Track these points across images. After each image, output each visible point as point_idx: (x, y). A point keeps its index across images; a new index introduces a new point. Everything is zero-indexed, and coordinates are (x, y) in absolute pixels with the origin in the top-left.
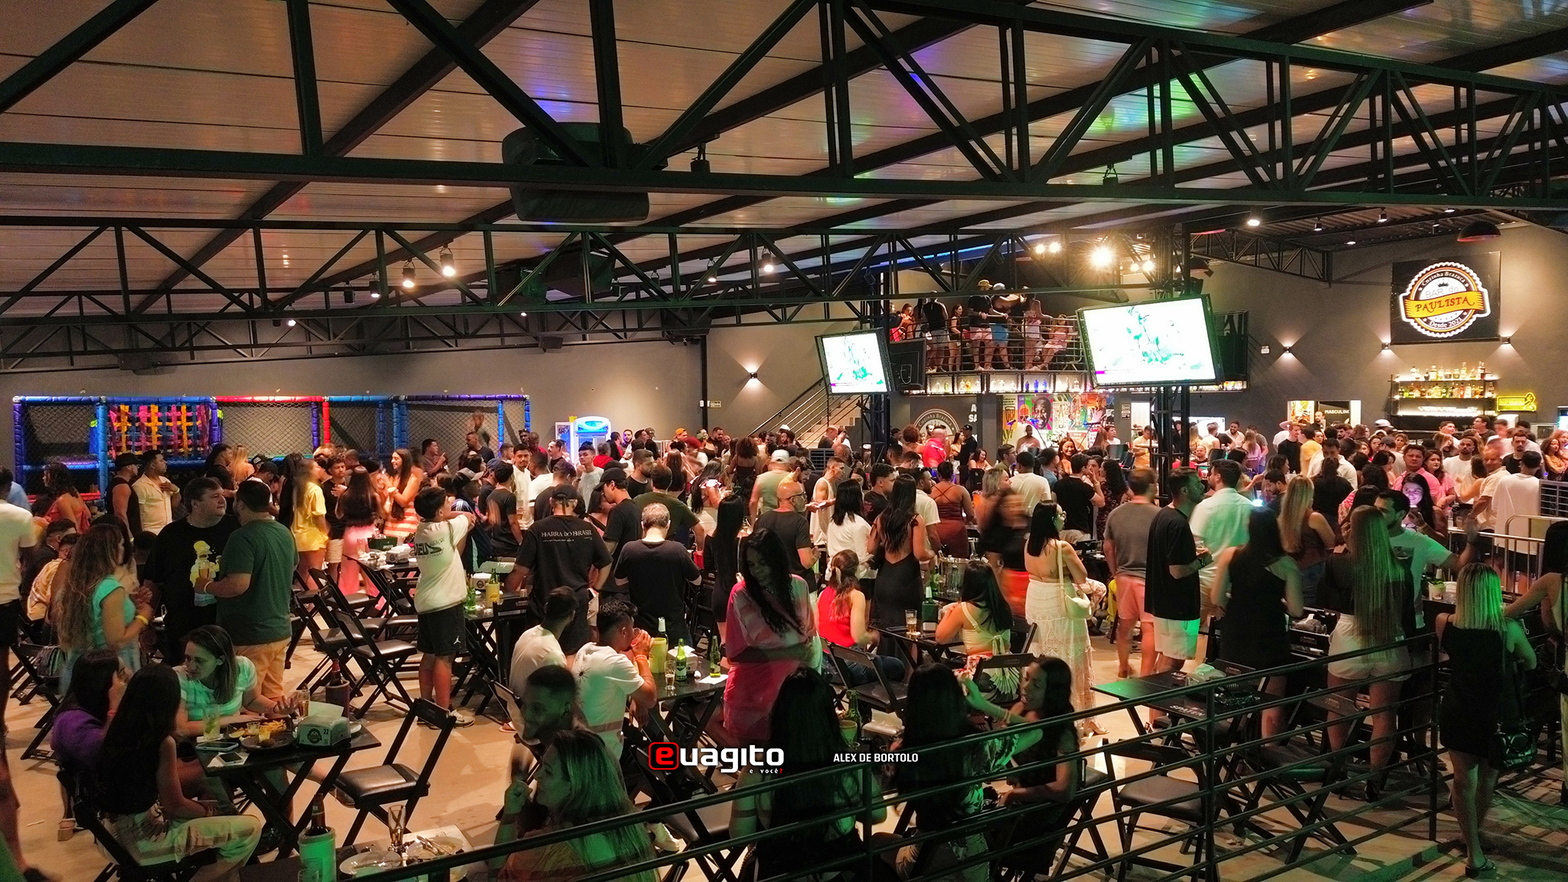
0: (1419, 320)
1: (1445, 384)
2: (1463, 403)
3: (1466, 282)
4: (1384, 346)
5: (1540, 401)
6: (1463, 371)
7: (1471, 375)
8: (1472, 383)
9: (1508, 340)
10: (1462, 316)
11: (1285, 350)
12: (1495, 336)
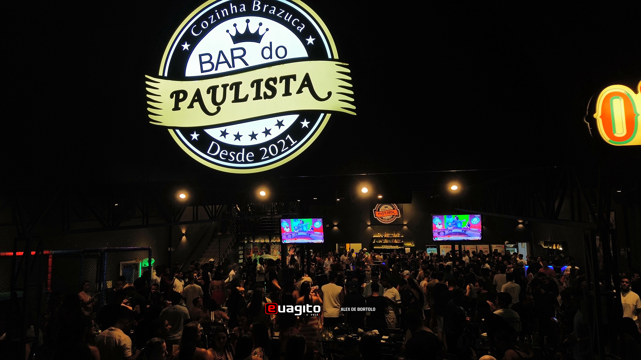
0: (380, 217)
1: (388, 239)
2: (394, 244)
3: (393, 207)
4: (369, 226)
5: (416, 244)
7: (396, 235)
8: (397, 238)
9: (405, 225)
10: (392, 217)
11: (335, 226)
12: (402, 224)
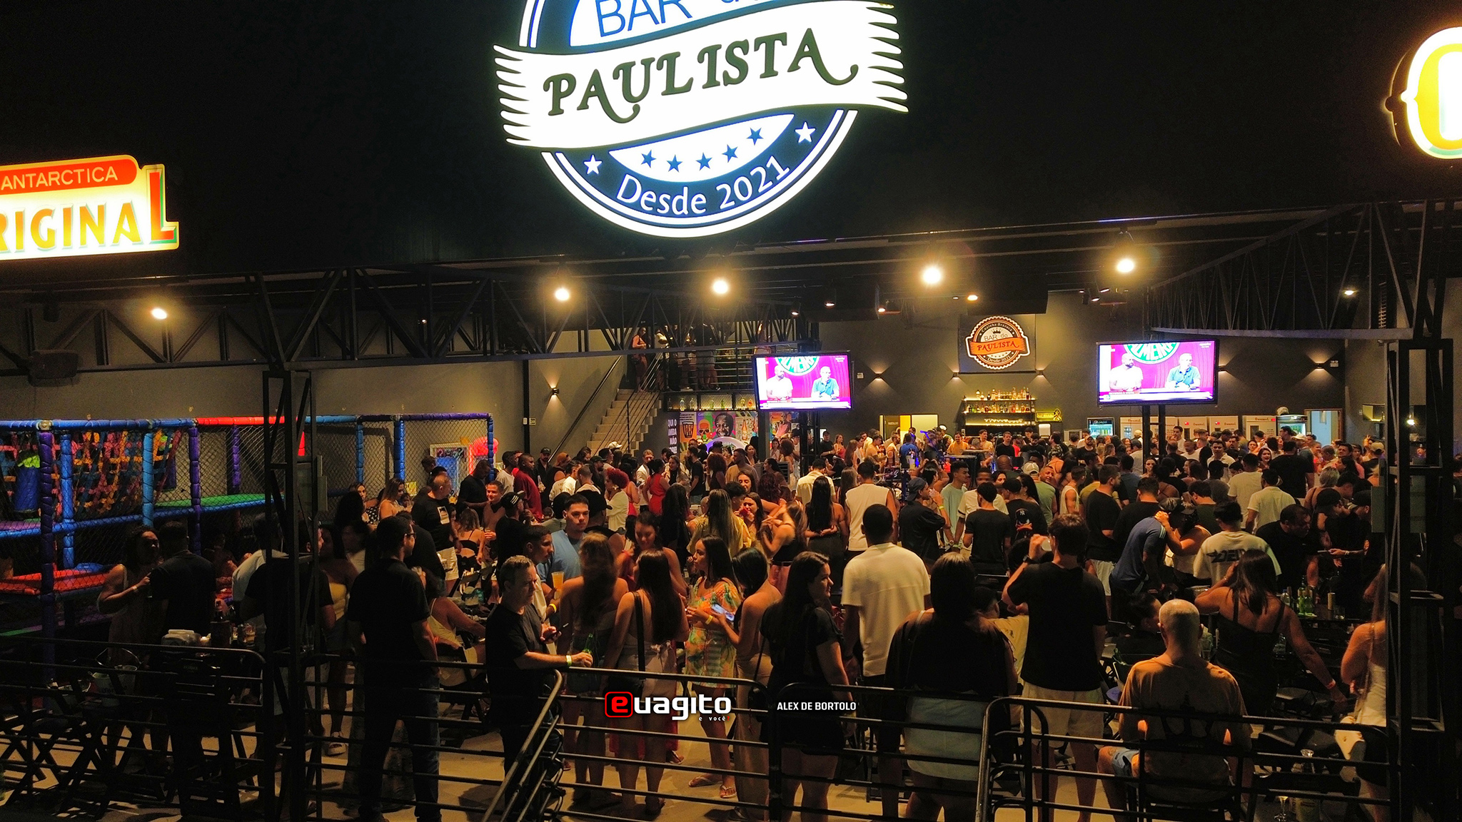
0: (982, 356)
1: (1000, 403)
2: (1013, 416)
3: (1012, 331)
4: (955, 375)
5: (1064, 415)
6: (1015, 394)
7: (1019, 396)
8: (1020, 402)
9: (1041, 373)
10: (1010, 355)
11: (878, 376)
12: (1034, 370)
